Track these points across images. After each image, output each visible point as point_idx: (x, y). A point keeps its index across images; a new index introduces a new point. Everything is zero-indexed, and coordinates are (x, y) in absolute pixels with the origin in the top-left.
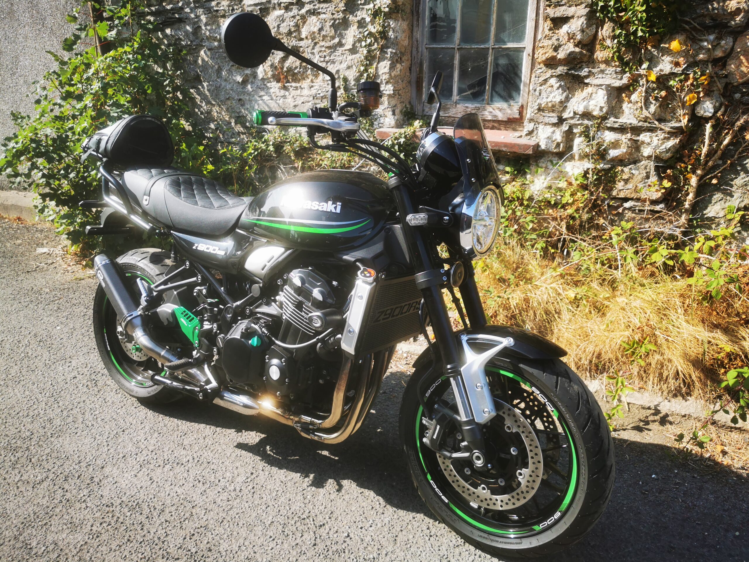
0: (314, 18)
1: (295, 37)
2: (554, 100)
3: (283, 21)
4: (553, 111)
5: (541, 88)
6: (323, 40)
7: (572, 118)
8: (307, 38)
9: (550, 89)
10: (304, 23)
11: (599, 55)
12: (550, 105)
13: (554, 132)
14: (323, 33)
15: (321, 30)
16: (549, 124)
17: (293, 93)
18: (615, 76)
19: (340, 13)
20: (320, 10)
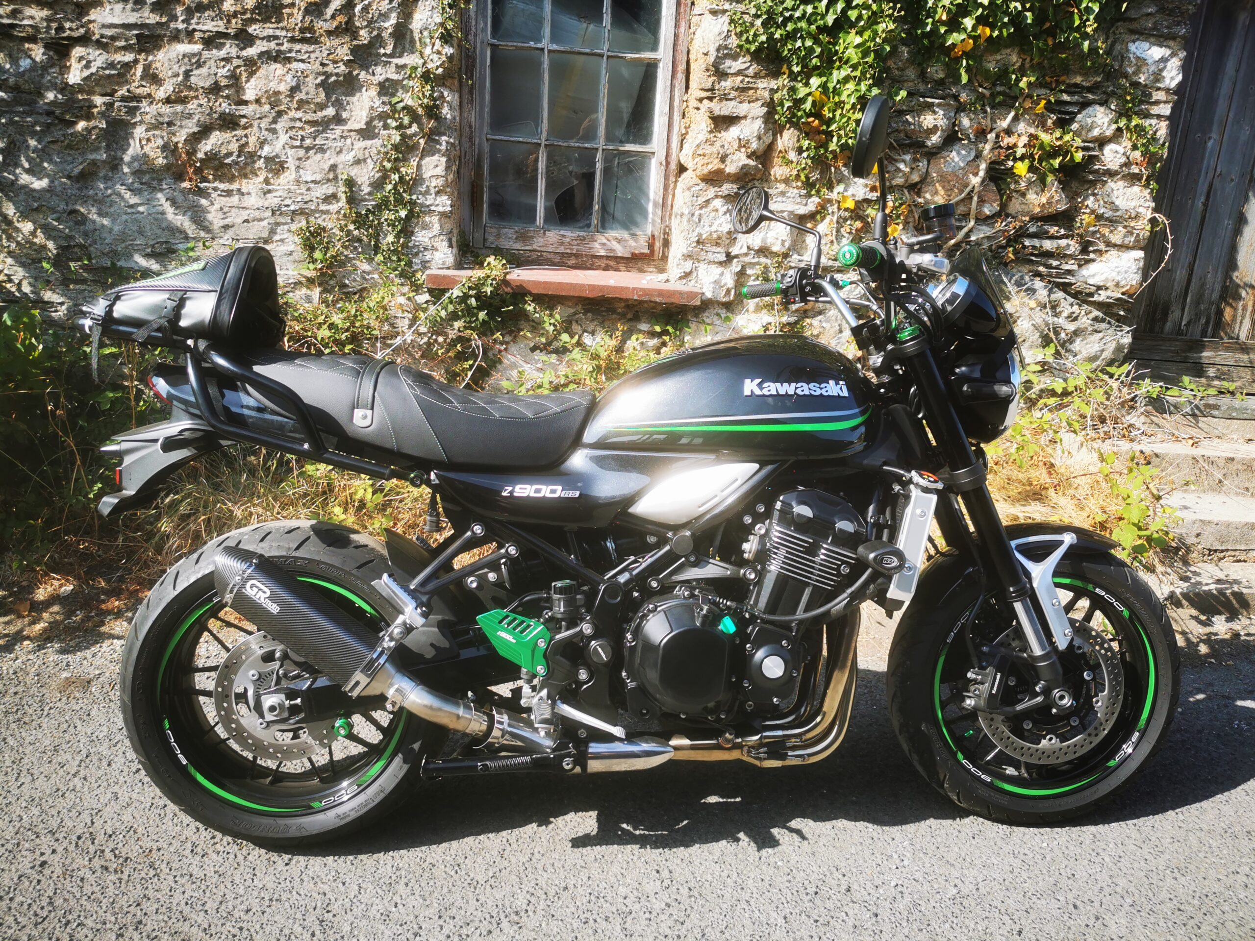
0: (278, 69)
1: (227, 97)
2: (720, 229)
3: (199, 65)
4: (717, 244)
5: (702, 212)
6: (297, 109)
7: (746, 255)
8: (258, 101)
9: (713, 214)
10: (251, 74)
11: (778, 171)
12: (715, 236)
13: (722, 274)
14: (299, 96)
15: (294, 90)
16: (715, 263)
17: (221, 201)
18: (799, 200)
19: (341, 64)
20: (293, 55)
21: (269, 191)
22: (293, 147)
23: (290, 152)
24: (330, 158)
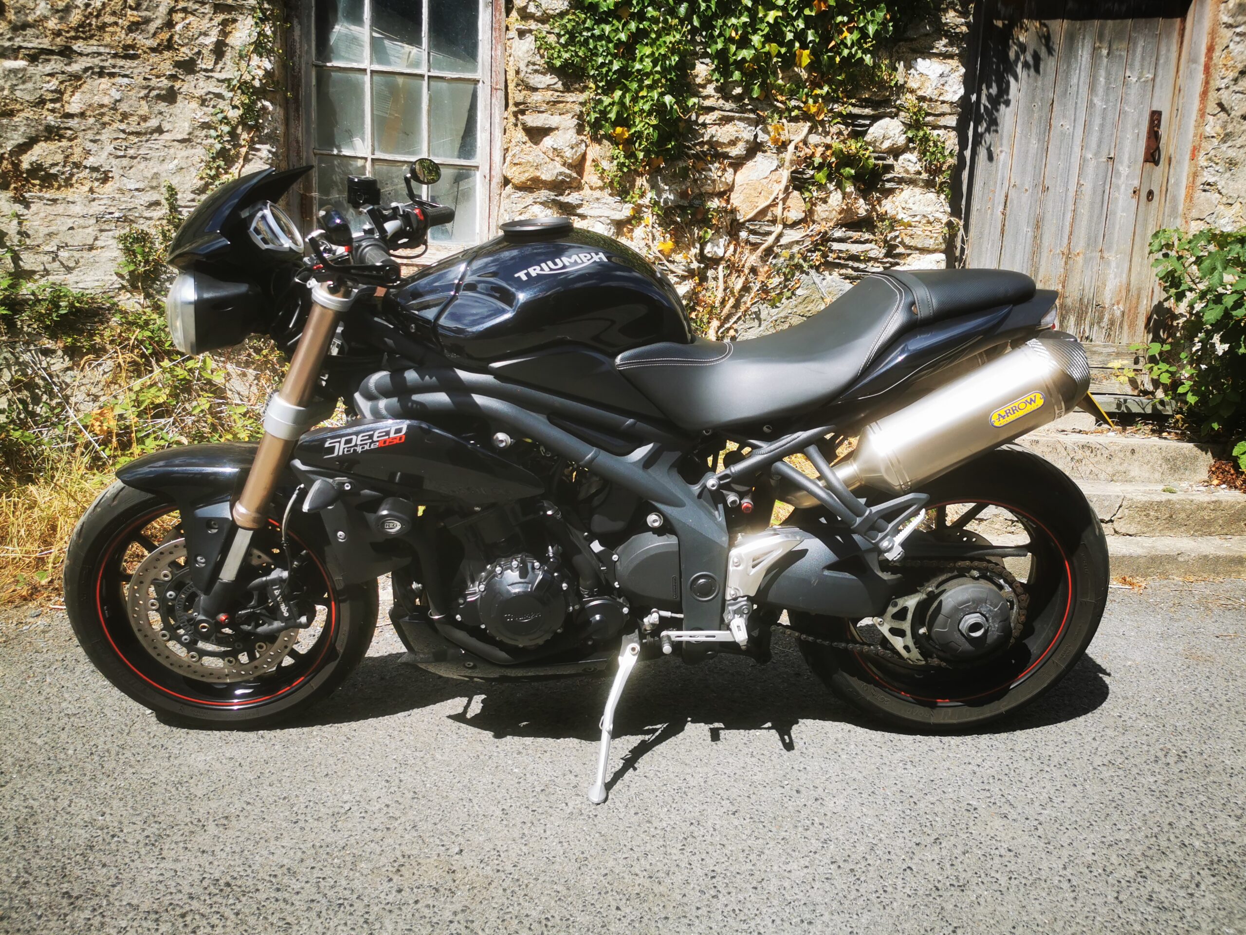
0: (102, 83)
3: (25, 80)
8: (82, 114)
10: (76, 89)
11: (591, 178)
14: (123, 108)
17: (45, 210)
18: (614, 206)
19: (163, 79)
20: (116, 70)
21: (94, 200)
22: (118, 157)
23: (114, 162)
24: (153, 167)
